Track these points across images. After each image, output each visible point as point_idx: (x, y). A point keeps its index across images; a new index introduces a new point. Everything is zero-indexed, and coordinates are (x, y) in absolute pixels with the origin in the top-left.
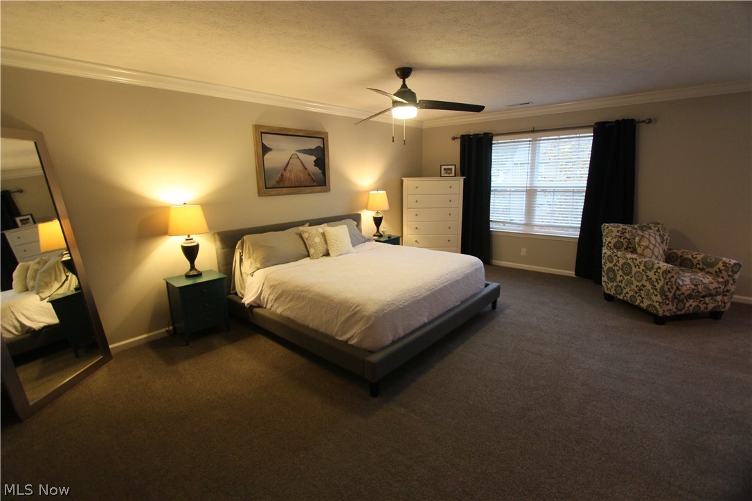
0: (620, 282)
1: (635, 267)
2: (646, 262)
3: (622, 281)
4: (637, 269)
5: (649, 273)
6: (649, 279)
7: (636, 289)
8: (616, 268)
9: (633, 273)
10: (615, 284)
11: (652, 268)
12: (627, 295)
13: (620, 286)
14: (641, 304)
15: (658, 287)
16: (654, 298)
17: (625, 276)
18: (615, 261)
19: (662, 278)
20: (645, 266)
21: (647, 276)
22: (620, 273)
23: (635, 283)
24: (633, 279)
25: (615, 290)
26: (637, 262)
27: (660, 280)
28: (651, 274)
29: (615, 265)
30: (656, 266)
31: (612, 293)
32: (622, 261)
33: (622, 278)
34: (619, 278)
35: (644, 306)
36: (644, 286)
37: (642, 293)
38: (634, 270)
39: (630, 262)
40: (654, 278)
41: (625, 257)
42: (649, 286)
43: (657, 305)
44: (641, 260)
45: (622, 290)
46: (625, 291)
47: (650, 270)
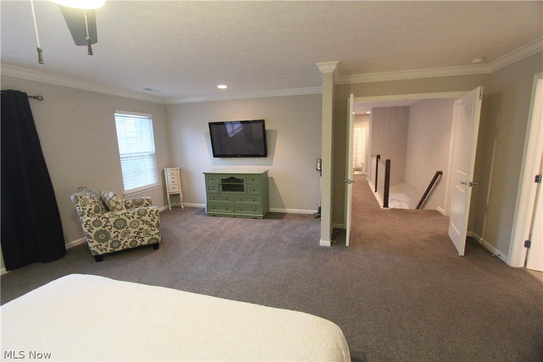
0: (115, 237)
1: (129, 218)
2: (138, 212)
3: (117, 235)
4: (132, 219)
5: (143, 218)
6: (144, 222)
7: (135, 235)
8: (107, 228)
9: (128, 224)
10: (110, 241)
11: (146, 213)
12: (126, 244)
13: (117, 241)
14: (143, 243)
15: (154, 224)
16: (153, 233)
17: (119, 231)
18: (104, 223)
19: (156, 217)
20: (139, 214)
21: (142, 221)
22: (114, 229)
23: (132, 230)
24: (130, 229)
25: (112, 246)
26: (131, 214)
27: (155, 218)
28: (146, 218)
29: (106, 226)
30: (149, 211)
31: (108, 251)
32: (112, 220)
33: (117, 233)
34: (112, 235)
35: (146, 242)
36: (142, 229)
37: (142, 235)
38: (129, 221)
39: (123, 217)
40: (149, 219)
41: (116, 215)
42: (146, 227)
43: (157, 236)
44: (133, 211)
45: (119, 242)
46: (122, 242)
47: (144, 215)
